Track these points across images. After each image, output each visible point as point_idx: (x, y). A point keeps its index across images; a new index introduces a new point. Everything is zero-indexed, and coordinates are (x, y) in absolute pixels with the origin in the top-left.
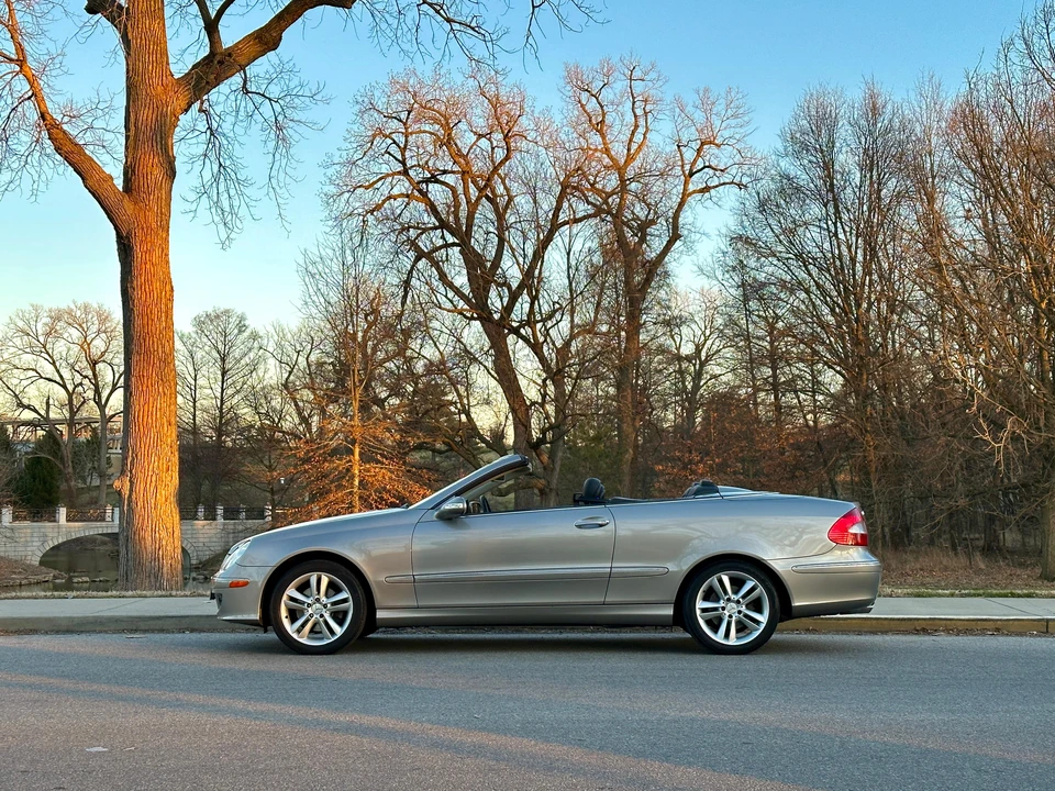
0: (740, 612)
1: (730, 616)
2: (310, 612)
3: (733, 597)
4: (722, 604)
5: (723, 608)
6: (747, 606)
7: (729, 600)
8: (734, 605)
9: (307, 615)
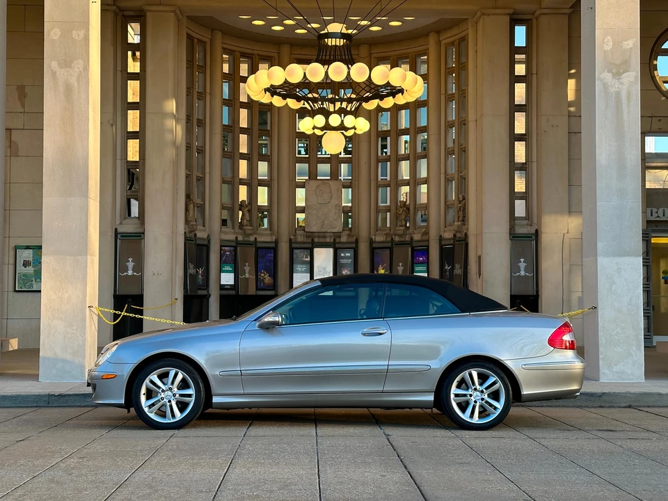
0: (483, 399)
1: (475, 402)
2: (163, 396)
3: (478, 387)
4: (470, 392)
5: (471, 395)
6: (488, 395)
7: (475, 389)
8: (479, 394)
9: (159, 397)
